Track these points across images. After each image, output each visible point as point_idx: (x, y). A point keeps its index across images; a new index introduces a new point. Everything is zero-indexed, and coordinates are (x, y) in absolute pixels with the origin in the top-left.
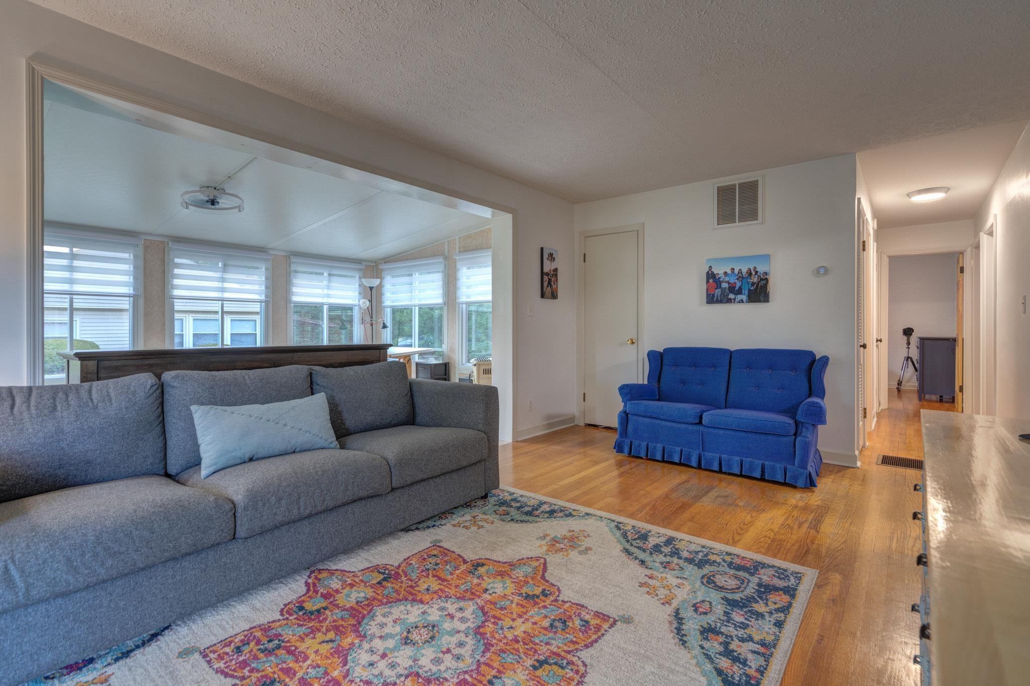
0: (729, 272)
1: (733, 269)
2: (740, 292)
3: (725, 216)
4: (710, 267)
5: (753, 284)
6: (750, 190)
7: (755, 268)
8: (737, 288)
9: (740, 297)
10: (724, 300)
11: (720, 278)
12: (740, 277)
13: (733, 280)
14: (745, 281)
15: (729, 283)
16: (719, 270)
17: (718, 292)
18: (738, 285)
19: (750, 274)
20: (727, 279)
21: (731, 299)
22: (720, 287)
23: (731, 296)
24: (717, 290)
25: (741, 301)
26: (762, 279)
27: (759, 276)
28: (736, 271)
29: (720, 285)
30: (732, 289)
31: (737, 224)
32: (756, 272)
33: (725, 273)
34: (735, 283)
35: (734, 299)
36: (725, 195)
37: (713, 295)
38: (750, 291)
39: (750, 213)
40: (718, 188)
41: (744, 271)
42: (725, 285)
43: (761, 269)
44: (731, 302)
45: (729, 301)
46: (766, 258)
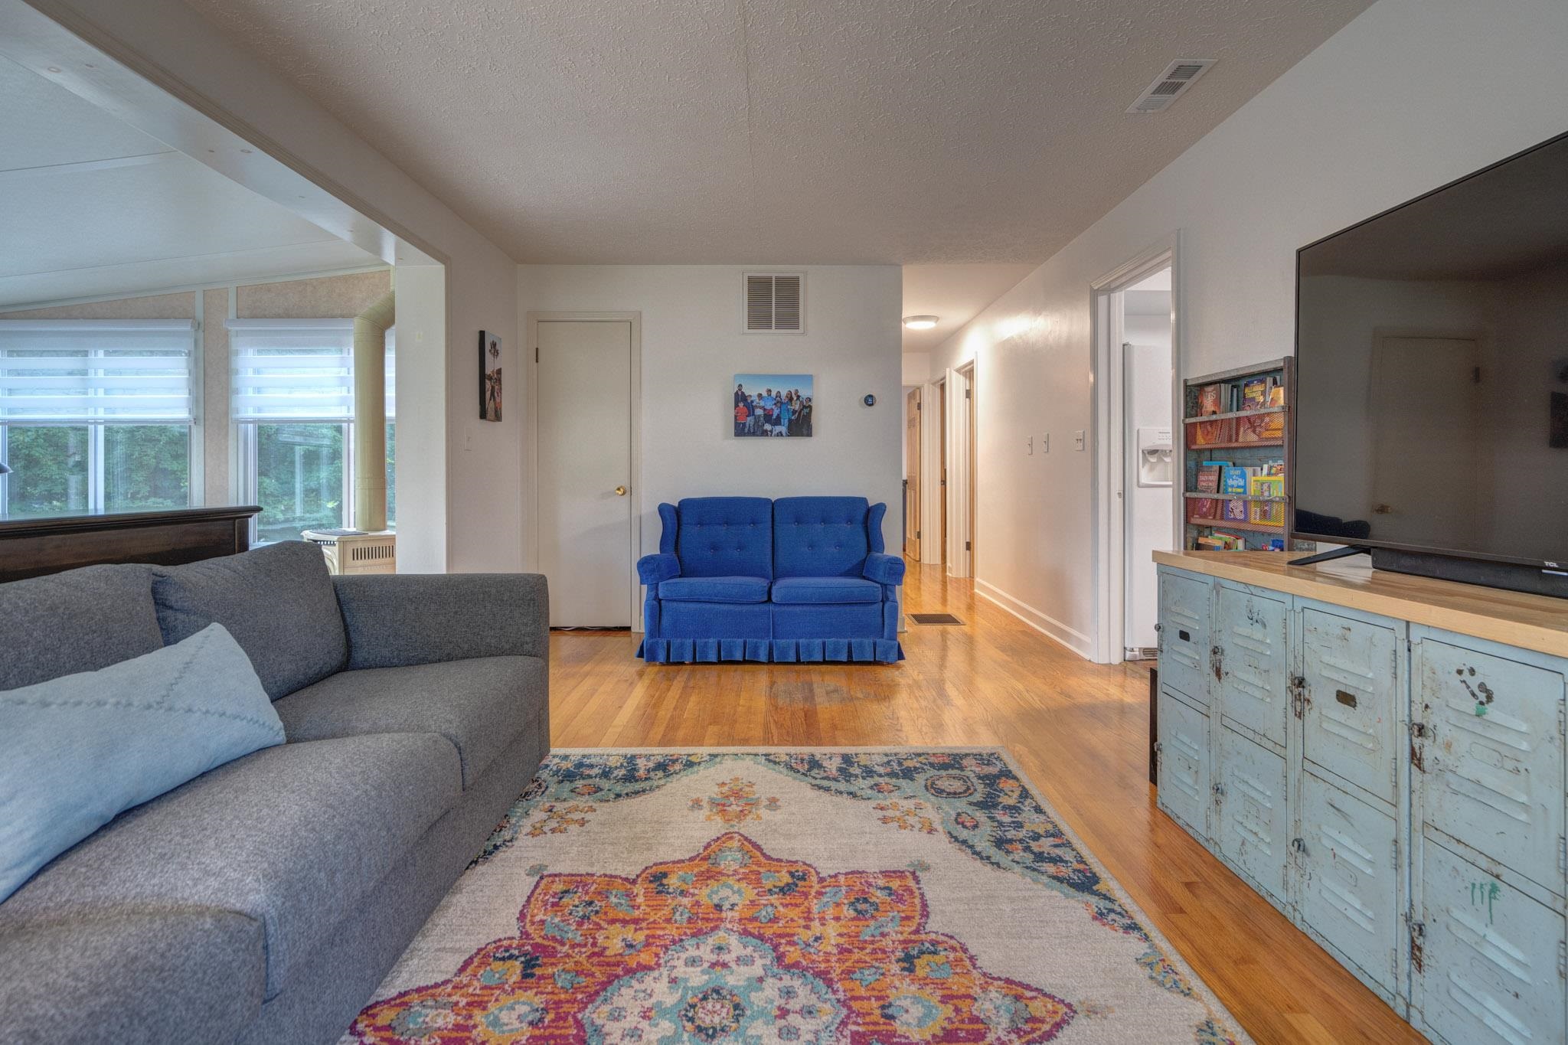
0: (765, 394)
1: (769, 391)
2: (777, 422)
3: (758, 319)
4: (740, 386)
5: (794, 412)
6: (789, 288)
7: (797, 391)
8: (774, 417)
9: (778, 429)
10: (758, 432)
11: (752, 402)
12: (779, 402)
13: (769, 405)
14: (784, 407)
15: (765, 410)
16: (752, 391)
17: (750, 420)
18: (776, 412)
19: (791, 399)
20: (762, 403)
21: (766, 431)
22: (753, 415)
23: (768, 427)
24: (749, 419)
25: (780, 434)
26: (804, 407)
27: (802, 402)
28: (774, 394)
29: (754, 412)
30: (768, 417)
31: (773, 330)
32: (798, 397)
33: (760, 396)
34: (772, 409)
35: (771, 431)
36: (758, 289)
37: (744, 424)
38: (790, 421)
39: (790, 320)
40: (749, 278)
41: (784, 394)
42: (759, 412)
43: (804, 393)
44: (767, 435)
45: (765, 433)
46: (808, 379)
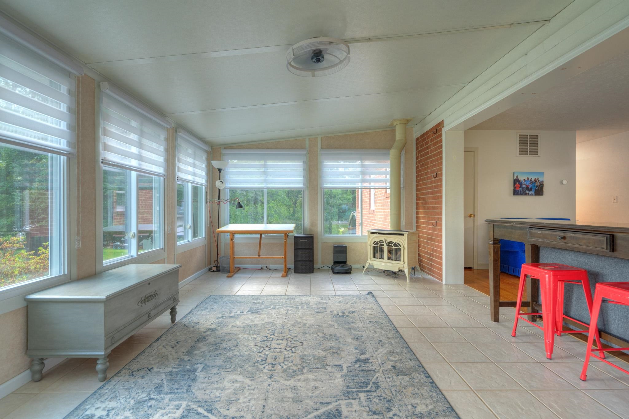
0: (526, 179)
1: (528, 178)
2: (531, 190)
3: (523, 151)
4: (517, 176)
5: (537, 186)
6: (535, 139)
7: (538, 178)
8: (530, 188)
9: (531, 192)
10: (524, 194)
11: (522, 182)
12: (531, 182)
13: (528, 184)
14: (533, 184)
15: (526, 185)
16: (521, 178)
17: (521, 189)
18: (530, 186)
19: (536, 181)
20: (525, 183)
21: (527, 193)
22: (522, 187)
23: (527, 192)
24: (520, 188)
25: (532, 195)
26: (541, 184)
27: (540, 183)
28: (530, 179)
29: (522, 186)
30: (527, 188)
31: (528, 155)
32: (539, 180)
33: (524, 180)
34: (529, 185)
35: (528, 193)
36: (523, 140)
37: (518, 191)
38: (535, 189)
39: (535, 151)
40: (520, 135)
41: (533, 179)
42: (524, 186)
43: (540, 179)
44: (527, 195)
45: (526, 194)
46: (542, 174)
